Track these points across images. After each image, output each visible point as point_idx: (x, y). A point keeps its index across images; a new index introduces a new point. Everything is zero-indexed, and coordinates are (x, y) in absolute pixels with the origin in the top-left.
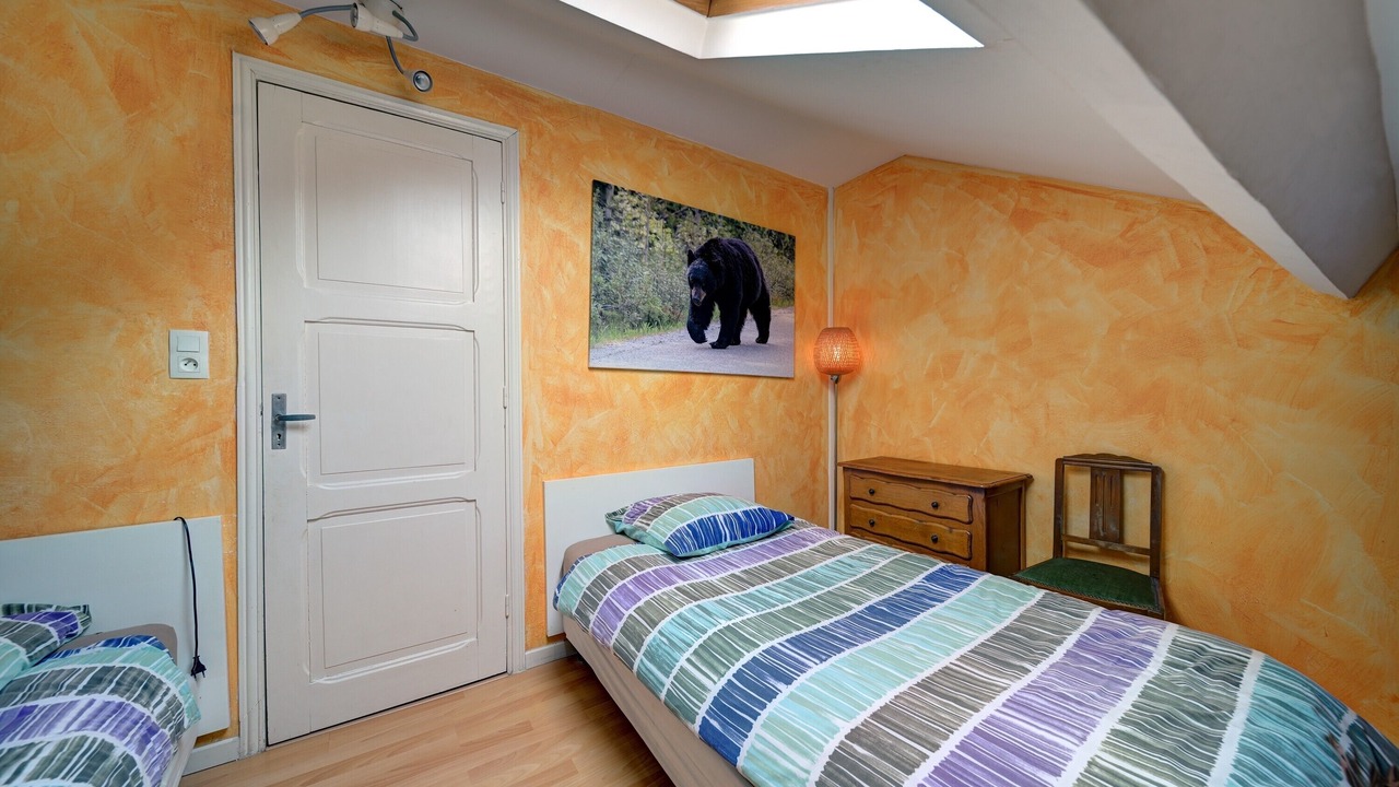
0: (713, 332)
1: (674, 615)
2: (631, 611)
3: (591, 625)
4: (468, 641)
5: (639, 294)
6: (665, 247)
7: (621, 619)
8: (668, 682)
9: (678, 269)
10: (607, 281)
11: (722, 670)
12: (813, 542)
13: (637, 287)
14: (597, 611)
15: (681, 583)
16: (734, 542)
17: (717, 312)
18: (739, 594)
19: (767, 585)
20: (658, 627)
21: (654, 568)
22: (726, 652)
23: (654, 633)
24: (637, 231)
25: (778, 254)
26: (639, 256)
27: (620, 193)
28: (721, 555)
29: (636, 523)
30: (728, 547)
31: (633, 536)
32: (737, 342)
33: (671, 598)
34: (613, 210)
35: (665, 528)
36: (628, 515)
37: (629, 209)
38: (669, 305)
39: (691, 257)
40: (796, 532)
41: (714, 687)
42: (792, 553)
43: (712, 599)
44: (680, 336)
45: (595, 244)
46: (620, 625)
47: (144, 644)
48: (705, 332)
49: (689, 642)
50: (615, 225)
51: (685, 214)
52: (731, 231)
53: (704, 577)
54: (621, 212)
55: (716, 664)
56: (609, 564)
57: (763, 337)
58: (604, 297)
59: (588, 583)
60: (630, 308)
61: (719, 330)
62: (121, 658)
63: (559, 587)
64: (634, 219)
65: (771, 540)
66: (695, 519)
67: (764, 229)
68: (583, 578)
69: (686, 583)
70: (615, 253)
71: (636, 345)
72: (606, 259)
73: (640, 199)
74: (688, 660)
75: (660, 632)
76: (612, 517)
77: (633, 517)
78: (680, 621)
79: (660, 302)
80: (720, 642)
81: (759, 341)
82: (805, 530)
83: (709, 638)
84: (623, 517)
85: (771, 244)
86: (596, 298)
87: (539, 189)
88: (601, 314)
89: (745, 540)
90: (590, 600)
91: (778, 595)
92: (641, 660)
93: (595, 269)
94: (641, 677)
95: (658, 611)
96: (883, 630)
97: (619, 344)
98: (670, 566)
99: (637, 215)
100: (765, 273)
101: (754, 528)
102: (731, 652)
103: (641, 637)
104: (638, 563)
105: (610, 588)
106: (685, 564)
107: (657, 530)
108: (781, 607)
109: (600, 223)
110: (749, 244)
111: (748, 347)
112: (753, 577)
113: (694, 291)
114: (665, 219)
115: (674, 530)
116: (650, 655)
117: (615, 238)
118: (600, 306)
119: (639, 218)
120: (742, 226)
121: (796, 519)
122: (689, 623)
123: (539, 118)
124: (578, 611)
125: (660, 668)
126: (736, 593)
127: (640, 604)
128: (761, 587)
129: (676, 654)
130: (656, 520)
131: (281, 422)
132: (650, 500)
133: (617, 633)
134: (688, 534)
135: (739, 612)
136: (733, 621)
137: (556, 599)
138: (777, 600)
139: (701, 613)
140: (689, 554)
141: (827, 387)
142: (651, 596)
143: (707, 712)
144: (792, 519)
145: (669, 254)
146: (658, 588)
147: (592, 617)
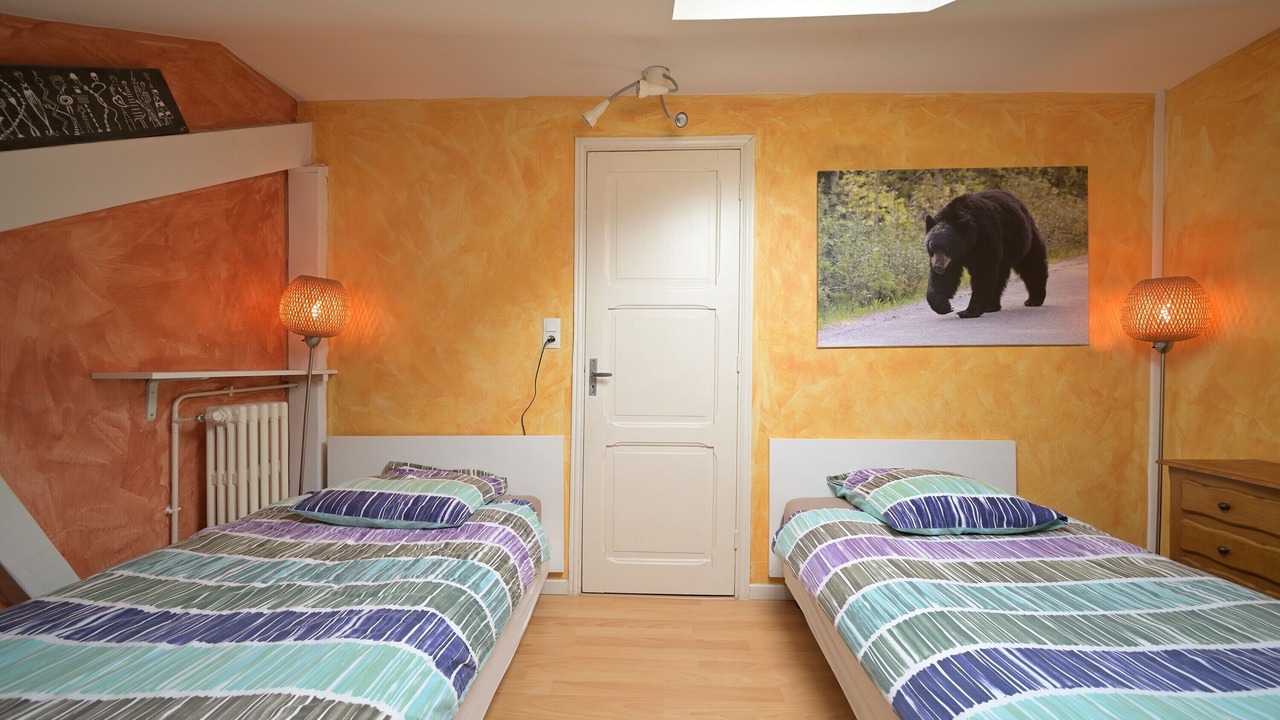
0: (961, 300)
1: (881, 584)
2: (838, 569)
3: (800, 573)
4: (705, 560)
5: (868, 271)
6: (897, 219)
7: (827, 574)
8: (866, 645)
9: (913, 238)
10: (834, 264)
11: (926, 653)
12: (1094, 553)
13: (865, 265)
14: (807, 561)
15: (895, 556)
16: (971, 530)
17: (966, 276)
18: (966, 585)
19: (1008, 584)
20: (862, 591)
21: (868, 535)
22: (933, 636)
23: (858, 595)
24: (864, 209)
25: (1058, 195)
26: (868, 234)
27: (845, 177)
28: (953, 540)
29: (856, 490)
30: (963, 534)
31: (853, 502)
32: (996, 307)
33: (880, 567)
34: (838, 195)
35: (885, 499)
36: (849, 481)
37: (855, 189)
38: (904, 278)
39: (930, 223)
40: (1069, 536)
41: (915, 666)
42: (1055, 559)
43: (928, 580)
44: (920, 308)
45: (821, 230)
46: (826, 579)
47: (527, 506)
48: (951, 301)
49: (894, 614)
50: (841, 209)
51: (922, 179)
52: (984, 183)
53: (924, 557)
54: (847, 195)
55: (919, 644)
56: (823, 523)
57: (1037, 297)
58: (831, 280)
59: (801, 535)
60: (858, 287)
61: (969, 298)
62: (518, 511)
63: (777, 534)
64: (862, 198)
65: (1029, 538)
66: (922, 496)
67: (1035, 169)
68: (799, 528)
69: (900, 558)
70: (842, 236)
71: (866, 323)
72: (832, 243)
73: (868, 176)
74: (889, 631)
75: (863, 596)
76: (834, 481)
77: (854, 483)
78: (886, 592)
79: (893, 276)
80: (929, 625)
81: (1029, 303)
82: (1086, 536)
83: (916, 617)
84: (845, 482)
85: (1046, 185)
86: (823, 282)
87: (770, 180)
88: (828, 296)
89: (987, 530)
90: (801, 551)
91: (1019, 599)
92: (842, 617)
93: (822, 255)
94: (841, 632)
95: (865, 576)
96: (1188, 685)
97: (847, 323)
98: (886, 537)
99: (865, 194)
100: (1037, 222)
101: (1001, 519)
102: (940, 638)
103: (844, 595)
104: (851, 528)
105: (820, 544)
106: (906, 539)
107: (877, 500)
108: (1021, 612)
109: (825, 210)
110: (1013, 192)
111: (1014, 312)
112: (986, 572)
113: (934, 259)
114: (897, 190)
115: (895, 503)
116: (850, 614)
117: (842, 222)
118: (827, 289)
119: (867, 196)
120: (1001, 173)
121: (1070, 520)
122: (896, 596)
123: (772, 119)
124: (790, 557)
125: (860, 630)
126: (962, 583)
127: (847, 565)
128: (1001, 585)
129: (877, 622)
130: (876, 490)
131: (595, 377)
132: (874, 470)
133: (822, 586)
134: (911, 510)
135: (959, 602)
136: (949, 609)
137: (774, 543)
138: (1019, 605)
139: (912, 590)
140: (909, 530)
141: (1148, 358)
142: (860, 560)
143: (903, 687)
144: (1064, 519)
145: (903, 224)
146: (868, 555)
147: (802, 566)
